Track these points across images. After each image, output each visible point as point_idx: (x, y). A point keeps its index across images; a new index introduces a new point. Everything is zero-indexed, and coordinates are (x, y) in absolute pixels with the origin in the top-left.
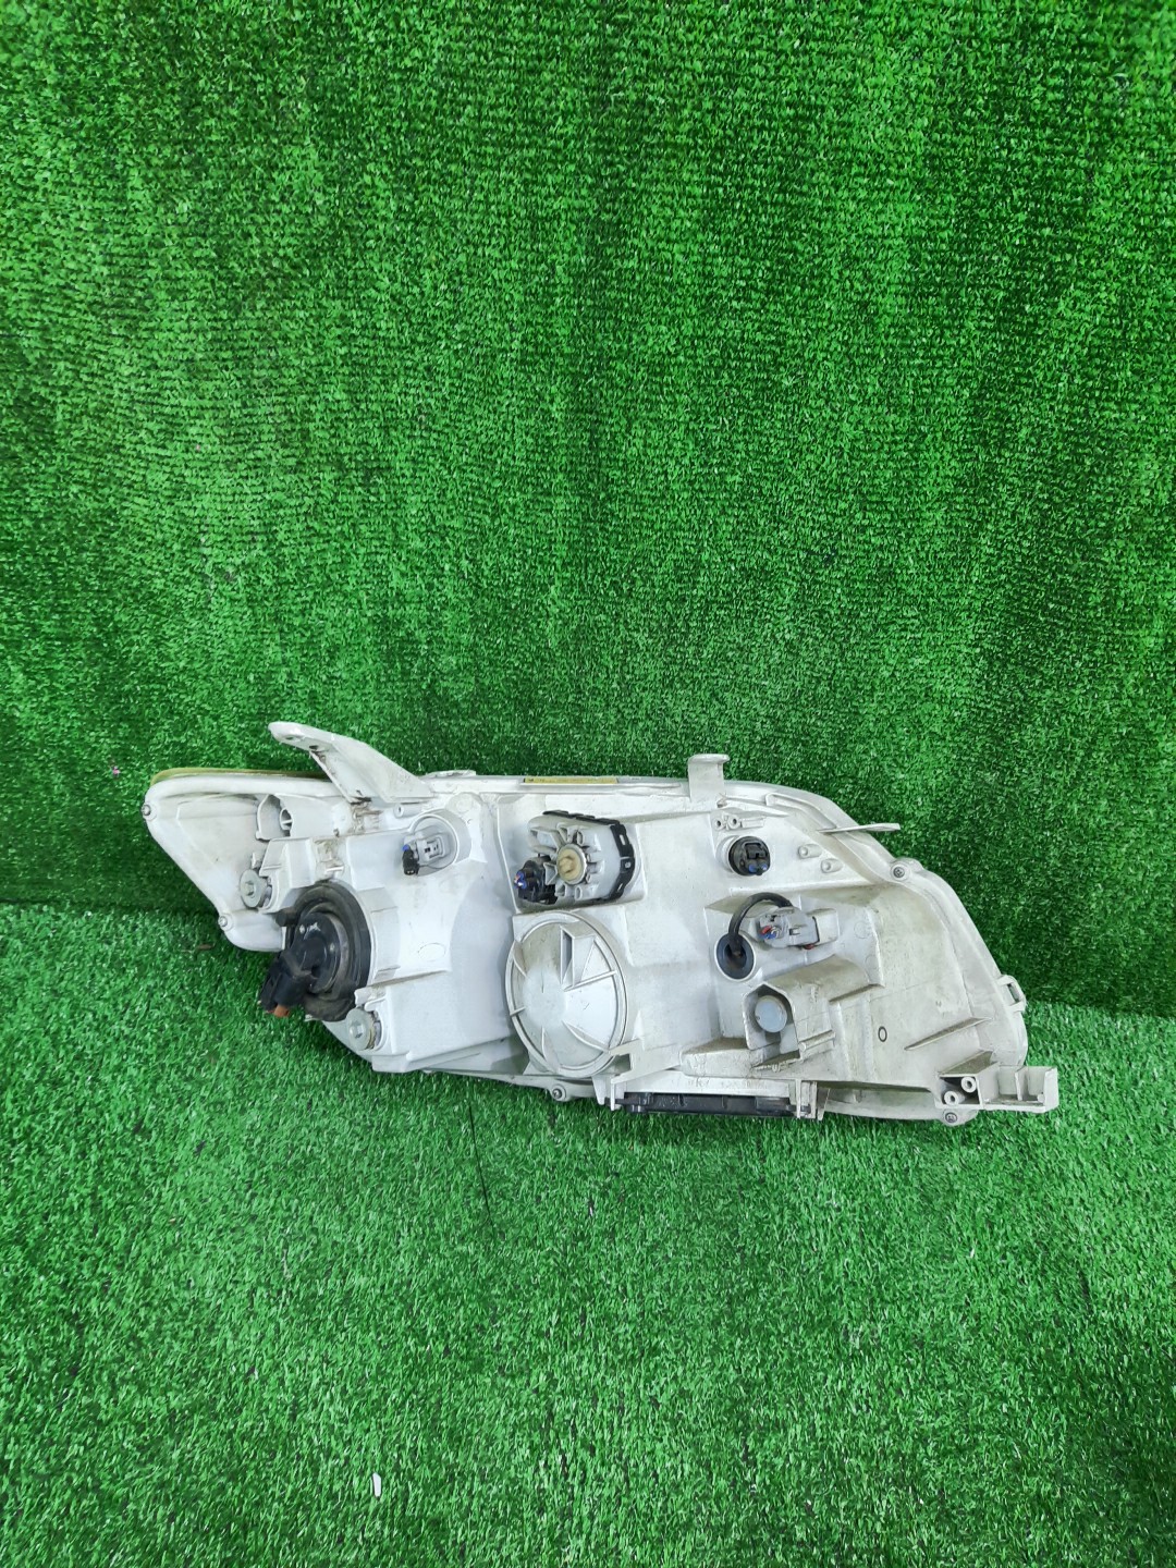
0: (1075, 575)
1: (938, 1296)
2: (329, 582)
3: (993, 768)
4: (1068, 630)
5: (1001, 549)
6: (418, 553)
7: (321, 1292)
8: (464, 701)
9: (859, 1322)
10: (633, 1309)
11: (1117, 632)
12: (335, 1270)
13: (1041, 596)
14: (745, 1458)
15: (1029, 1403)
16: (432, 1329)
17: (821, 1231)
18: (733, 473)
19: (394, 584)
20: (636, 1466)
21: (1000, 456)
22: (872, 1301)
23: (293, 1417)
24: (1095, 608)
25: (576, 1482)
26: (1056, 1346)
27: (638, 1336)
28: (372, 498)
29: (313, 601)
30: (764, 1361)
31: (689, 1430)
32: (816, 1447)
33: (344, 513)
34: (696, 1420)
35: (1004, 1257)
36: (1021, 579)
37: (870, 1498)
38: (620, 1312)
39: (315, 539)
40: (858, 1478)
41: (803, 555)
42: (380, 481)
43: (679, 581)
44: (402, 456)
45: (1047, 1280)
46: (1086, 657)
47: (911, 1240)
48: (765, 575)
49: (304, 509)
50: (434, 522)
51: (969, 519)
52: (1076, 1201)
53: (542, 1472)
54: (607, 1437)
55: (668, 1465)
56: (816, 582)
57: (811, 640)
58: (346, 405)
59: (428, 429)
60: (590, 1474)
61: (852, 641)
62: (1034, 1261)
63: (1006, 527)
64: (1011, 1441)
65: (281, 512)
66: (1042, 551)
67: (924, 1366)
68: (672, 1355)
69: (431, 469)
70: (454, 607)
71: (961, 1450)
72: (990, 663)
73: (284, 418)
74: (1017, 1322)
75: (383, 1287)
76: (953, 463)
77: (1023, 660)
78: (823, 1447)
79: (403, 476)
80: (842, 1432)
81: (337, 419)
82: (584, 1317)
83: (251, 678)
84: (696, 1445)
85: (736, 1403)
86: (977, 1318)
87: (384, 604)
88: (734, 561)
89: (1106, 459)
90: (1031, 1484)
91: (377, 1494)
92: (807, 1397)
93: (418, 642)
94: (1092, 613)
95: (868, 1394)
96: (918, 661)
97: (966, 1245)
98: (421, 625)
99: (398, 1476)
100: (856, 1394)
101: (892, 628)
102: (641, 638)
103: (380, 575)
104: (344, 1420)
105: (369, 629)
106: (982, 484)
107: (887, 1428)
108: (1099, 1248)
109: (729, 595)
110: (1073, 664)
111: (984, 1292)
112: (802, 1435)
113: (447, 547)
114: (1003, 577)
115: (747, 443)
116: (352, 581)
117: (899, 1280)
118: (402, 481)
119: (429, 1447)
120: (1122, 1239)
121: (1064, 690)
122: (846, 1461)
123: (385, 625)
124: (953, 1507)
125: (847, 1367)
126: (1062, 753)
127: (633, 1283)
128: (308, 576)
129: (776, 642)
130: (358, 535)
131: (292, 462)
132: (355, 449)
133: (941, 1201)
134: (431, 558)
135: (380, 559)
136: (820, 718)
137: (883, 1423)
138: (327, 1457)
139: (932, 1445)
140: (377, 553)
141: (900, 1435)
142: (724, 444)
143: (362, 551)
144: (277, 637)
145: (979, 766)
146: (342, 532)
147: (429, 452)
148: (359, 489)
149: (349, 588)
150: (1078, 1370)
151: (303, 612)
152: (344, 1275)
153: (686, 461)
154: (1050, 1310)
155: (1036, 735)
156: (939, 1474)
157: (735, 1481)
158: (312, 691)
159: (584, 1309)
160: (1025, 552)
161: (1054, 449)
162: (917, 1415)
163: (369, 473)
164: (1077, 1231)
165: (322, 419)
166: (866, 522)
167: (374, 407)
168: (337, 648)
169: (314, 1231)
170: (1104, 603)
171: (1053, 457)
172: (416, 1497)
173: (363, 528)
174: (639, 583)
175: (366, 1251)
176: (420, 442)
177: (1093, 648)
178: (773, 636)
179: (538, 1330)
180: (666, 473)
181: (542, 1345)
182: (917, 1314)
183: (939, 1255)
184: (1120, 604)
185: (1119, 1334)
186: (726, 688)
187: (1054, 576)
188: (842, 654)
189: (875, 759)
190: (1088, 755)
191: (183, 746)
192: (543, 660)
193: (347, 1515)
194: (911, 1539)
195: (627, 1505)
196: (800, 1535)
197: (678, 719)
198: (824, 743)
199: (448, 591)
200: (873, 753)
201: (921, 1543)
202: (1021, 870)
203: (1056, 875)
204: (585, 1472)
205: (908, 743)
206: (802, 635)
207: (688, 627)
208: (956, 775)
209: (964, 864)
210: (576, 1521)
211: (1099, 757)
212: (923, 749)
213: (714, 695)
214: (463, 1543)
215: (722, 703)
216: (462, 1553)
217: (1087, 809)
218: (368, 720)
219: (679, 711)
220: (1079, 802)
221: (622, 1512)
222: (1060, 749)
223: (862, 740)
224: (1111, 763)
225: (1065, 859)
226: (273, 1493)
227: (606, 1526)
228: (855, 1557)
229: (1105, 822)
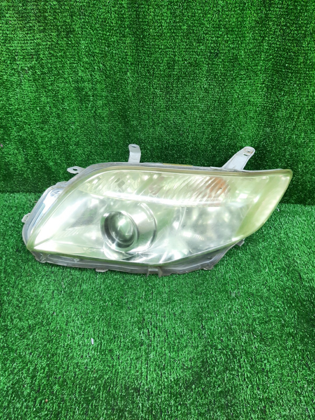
0: (294, 53)
1: (257, 282)
2: (59, 74)
3: (268, 127)
4: (292, 73)
5: (270, 47)
6: (86, 63)
7: (74, 291)
8: (106, 117)
9: (234, 290)
10: (167, 290)
11: (308, 72)
12: (78, 285)
13: (283, 62)
14: (202, 328)
15: (285, 309)
16: (107, 299)
17: (222, 267)
18: (184, 25)
19: (80, 75)
20: (170, 331)
21: (270, 10)
22: (238, 284)
23: (67, 325)
24: (300, 64)
25: (152, 337)
26: (293, 293)
27: (169, 297)
28: (70, 42)
29: (54, 80)
30: (206, 301)
31: (185, 321)
32: (223, 323)
33: (62, 48)
34: (187, 318)
35: (276, 270)
36: (277, 57)
37: (240, 336)
38: (163, 291)
39: (52, 58)
40: (236, 331)
41: (209, 54)
42: (72, 36)
43: (169, 69)
44: (77, 26)
45: (289, 276)
46: (298, 82)
47: (248, 267)
48: (196, 65)
49: (48, 46)
50: (90, 50)
51: (260, 36)
52: (297, 255)
53: (142, 334)
54: (161, 324)
55: (179, 330)
56: (213, 64)
57: (212, 86)
58: (57, 7)
59: (85, 15)
60: (156, 334)
61: (225, 85)
62: (285, 271)
63: (272, 38)
64: (281, 319)
65: (40, 47)
66: (284, 45)
67: (254, 300)
68: (179, 302)
69: (88, 31)
70: (100, 82)
71: (266, 322)
72: (268, 89)
73: (37, 11)
74: (281, 287)
75: (92, 288)
76: (255, 15)
77: (278, 87)
78: (225, 323)
79: (79, 34)
80: (231, 319)
81: (55, 12)
82: (152, 293)
83: (38, 109)
84: (187, 325)
85: (198, 313)
86: (269, 287)
87: (77, 82)
88: (186, 60)
89: (304, 6)
90: (287, 330)
91: (93, 344)
92: (220, 310)
93: (89, 96)
94: (299, 66)
95: (238, 309)
96: (245, 91)
97: (265, 268)
98: (90, 90)
99: (99, 339)
100: (234, 309)
101: (237, 79)
103: (75, 71)
104: (82, 325)
105: (74, 91)
106: (264, 22)
107: (244, 317)
108: (304, 267)
109: (185, 73)
110: (294, 86)
111: (271, 280)
112: (219, 320)
113: (95, 60)
114: (271, 57)
115: (188, 13)
116: (66, 73)
117: (245, 278)
118: (79, 35)
119: (108, 330)
120: (311, 264)
121: (291, 95)
122: (232, 327)
123: (79, 90)
124: (265, 337)
125: (231, 302)
126: (290, 118)
127: (167, 283)
128: (52, 71)
130: (66, 56)
131: (42, 28)
132: (62, 24)
133: (257, 257)
134: (90, 64)
135: (74, 65)
137: (243, 316)
138: (77, 335)
139: (257, 321)
140: (73, 63)
141: (248, 319)
142: (180, 14)
143: (68, 62)
144: (45, 94)
145: (265, 127)
146: (61, 55)
147: (86, 24)
148: (65, 39)
149: (66, 76)
150: (300, 299)
151: (52, 84)
152: (81, 286)
153: (168, 21)
154: (290, 284)
155: (282, 113)
156: (260, 329)
157: (199, 334)
158: (58, 113)
159: (152, 291)
160: (278, 46)
161: (288, 5)
162: (253, 313)
163: (68, 33)
164: (297, 262)
165: (50, 12)
166: (228, 39)
167: (67, 7)
168: (64, 98)
169: (72, 275)
170: (303, 62)
171: (287, 8)
172: (104, 344)
173: (68, 53)
174: (156, 70)
175: (87, 279)
176: (83, 20)
177: (300, 79)
179: (139, 297)
180: (162, 26)
181: (141, 300)
182: (251, 287)
183: (256, 271)
184: (308, 62)
185: (311, 289)
187: (287, 54)
188: (222, 91)
189: (233, 128)
190: (298, 118)
191: (21, 136)
192: (128, 101)
193: (84, 350)
194: (252, 346)
195: (167, 342)
196: (220, 347)
198: (218, 124)
199: (97, 76)
200: (233, 126)
201: (255, 347)
202: (278, 160)
203: (288, 161)
204: (155, 334)
205: (243, 120)
208: (258, 131)
209: (260, 161)
210: (152, 347)
211: (302, 118)
212: (248, 123)
214: (119, 355)
215: (185, 114)
216: (119, 358)
217: (298, 136)
218: (77, 124)
219: (172, 119)
220: (296, 135)
221: (166, 344)
222: (290, 117)
223: (229, 122)
224: (305, 120)
225: (291, 155)
226: (61, 346)
227: (161, 348)
228: (236, 352)
229: (303, 141)
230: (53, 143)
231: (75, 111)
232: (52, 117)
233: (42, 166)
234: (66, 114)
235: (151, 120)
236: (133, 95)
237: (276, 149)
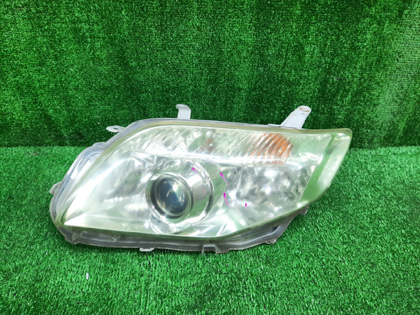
2: (55, 13)
3: (262, 66)
8: (105, 59)
19: (76, 15)
23: (59, 263)
25: (153, 267)
29: (51, 20)
46: (281, 19)
53: (142, 266)
57: (204, 24)
60: (158, 265)
61: (216, 23)
70: (96, 23)
72: (256, 28)
77: (264, 24)
83: (34, 49)
87: (74, 23)
91: (87, 278)
93: (87, 37)
94: (280, 3)
96: (235, 29)
98: (87, 31)
99: (94, 274)
101: (226, 17)
102: (153, 29)
103: (71, 11)
104: (77, 262)
105: (71, 32)
109: (177, 11)
110: (278, 22)
116: (63, 13)
119: (105, 265)
121: (277, 32)
123: (76, 31)
124: (270, 259)
126: (279, 55)
128: (47, 10)
129: (194, 27)
135: (70, 5)
136: (211, 54)
138: (70, 272)
140: (69, 3)
144: (41, 33)
149: (63, 16)
151: (48, 24)
155: (272, 51)
156: (265, 253)
158: (56, 55)
168: (61, 38)
172: (100, 278)
178: (193, 25)
186: (182, 48)
189: (229, 67)
190: (287, 55)
192: (125, 41)
193: (76, 287)
194: (258, 269)
195: (169, 272)
196: (224, 271)
197: (170, 62)
198: (214, 63)
199: (93, 17)
200: (228, 66)
201: (261, 269)
202: (275, 101)
203: (284, 101)
204: (156, 265)
205: (237, 60)
206: (201, 23)
207: (167, 25)
208: (253, 71)
209: (258, 102)
210: (153, 278)
211: (290, 55)
212: (242, 63)
213: (179, 51)
214: (116, 288)
216: (115, 290)
218: (75, 66)
220: (287, 72)
221: (168, 274)
223: (224, 61)
224: (293, 56)
225: (286, 94)
226: (51, 284)
227: (163, 278)
228: (241, 275)
229: (294, 78)
230: (51, 87)
231: (73, 53)
232: (50, 59)
233: (41, 115)
234: (64, 56)
235: (149, 60)
236: (130, 34)
237: (271, 89)
